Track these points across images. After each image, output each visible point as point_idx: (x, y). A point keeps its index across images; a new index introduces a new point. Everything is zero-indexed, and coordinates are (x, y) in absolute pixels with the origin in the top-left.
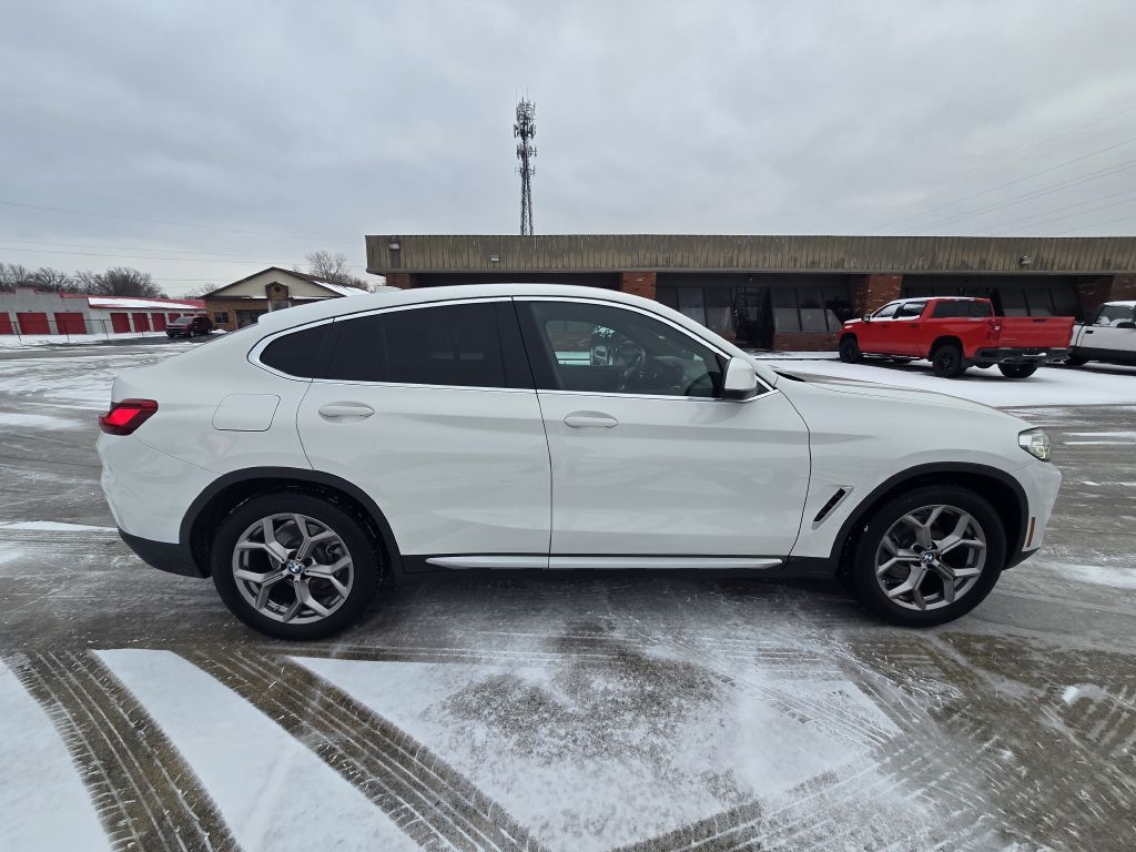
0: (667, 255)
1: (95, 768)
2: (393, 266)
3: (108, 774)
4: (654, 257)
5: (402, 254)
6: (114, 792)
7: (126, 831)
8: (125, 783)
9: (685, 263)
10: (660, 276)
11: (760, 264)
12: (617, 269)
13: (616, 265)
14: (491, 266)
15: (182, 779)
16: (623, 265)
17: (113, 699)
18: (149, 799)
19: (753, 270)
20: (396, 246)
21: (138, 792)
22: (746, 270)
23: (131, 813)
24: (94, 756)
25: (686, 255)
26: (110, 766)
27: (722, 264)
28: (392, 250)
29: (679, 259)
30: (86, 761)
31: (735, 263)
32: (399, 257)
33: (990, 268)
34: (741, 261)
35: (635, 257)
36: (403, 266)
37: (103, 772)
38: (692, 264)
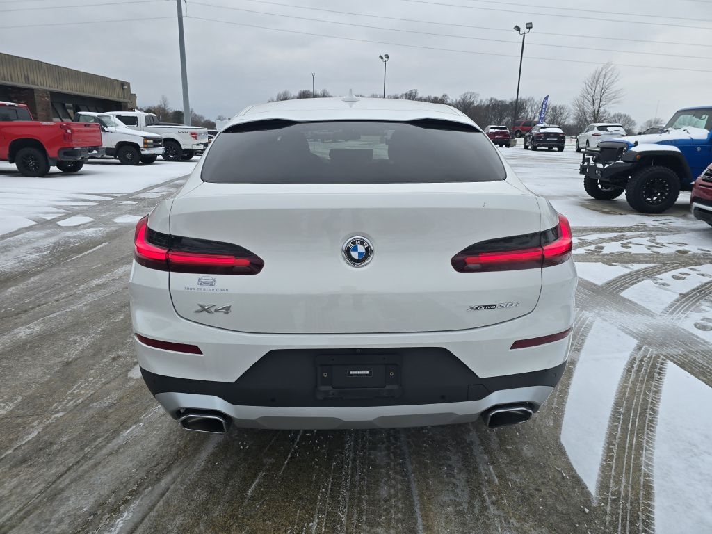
1: (650, 415)
3: (647, 409)
6: (650, 400)
7: (656, 386)
8: (643, 400)
15: (626, 382)
17: (616, 442)
18: (641, 389)
21: (642, 393)
23: (649, 391)
24: (647, 420)
26: (644, 410)
30: (651, 421)
37: (648, 410)
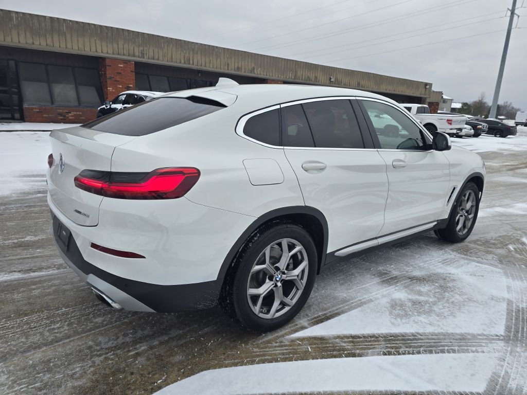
0: (141, 48)
4: (131, 48)
9: (156, 56)
10: (138, 64)
11: (208, 65)
12: (99, 54)
13: (99, 50)
16: (105, 51)
19: (203, 68)
22: (199, 68)
25: (156, 50)
27: (183, 61)
29: (151, 54)
31: (191, 62)
33: (319, 82)
34: (195, 61)
35: (115, 46)
38: (161, 58)
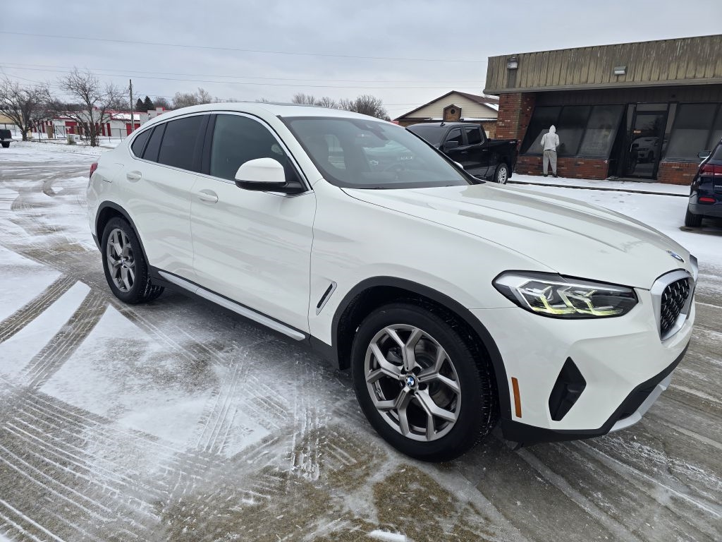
2: (508, 86)
5: (519, 73)
14: (613, 80)
20: (514, 66)
28: (510, 70)
32: (516, 77)
36: (517, 86)
